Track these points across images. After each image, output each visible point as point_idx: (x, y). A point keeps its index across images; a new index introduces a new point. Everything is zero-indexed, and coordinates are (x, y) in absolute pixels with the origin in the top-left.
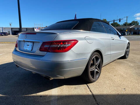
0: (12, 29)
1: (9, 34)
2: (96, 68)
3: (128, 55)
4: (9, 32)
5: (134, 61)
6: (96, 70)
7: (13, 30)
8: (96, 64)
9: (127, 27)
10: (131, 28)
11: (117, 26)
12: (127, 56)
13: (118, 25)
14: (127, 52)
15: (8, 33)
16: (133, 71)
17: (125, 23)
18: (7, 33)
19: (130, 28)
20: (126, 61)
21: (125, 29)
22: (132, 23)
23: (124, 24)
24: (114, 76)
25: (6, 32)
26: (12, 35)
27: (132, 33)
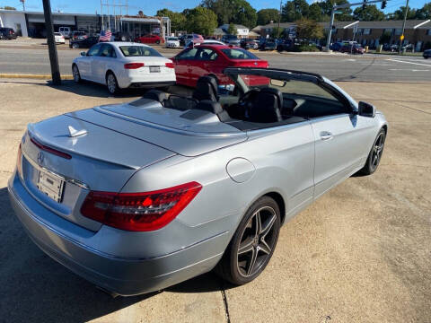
0: (27, 16)
1: (20, 34)
2: (260, 243)
3: (375, 164)
4: (19, 26)
5: (390, 187)
6: (259, 248)
7: (31, 20)
8: (261, 231)
9: (406, 24)
10: (417, 29)
11: (372, 19)
12: (371, 167)
13: (378, 16)
14: (375, 154)
15: (15, 30)
16: (374, 236)
17: (402, 8)
18: (12, 30)
19: (415, 27)
20: (366, 185)
21: (398, 32)
22: (423, 10)
23: (398, 12)
24: (313, 256)
25: (9, 26)
26: (29, 36)
27: (419, 48)
